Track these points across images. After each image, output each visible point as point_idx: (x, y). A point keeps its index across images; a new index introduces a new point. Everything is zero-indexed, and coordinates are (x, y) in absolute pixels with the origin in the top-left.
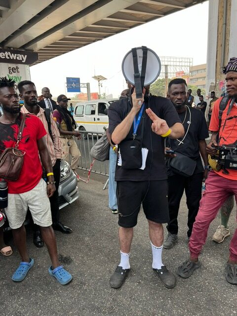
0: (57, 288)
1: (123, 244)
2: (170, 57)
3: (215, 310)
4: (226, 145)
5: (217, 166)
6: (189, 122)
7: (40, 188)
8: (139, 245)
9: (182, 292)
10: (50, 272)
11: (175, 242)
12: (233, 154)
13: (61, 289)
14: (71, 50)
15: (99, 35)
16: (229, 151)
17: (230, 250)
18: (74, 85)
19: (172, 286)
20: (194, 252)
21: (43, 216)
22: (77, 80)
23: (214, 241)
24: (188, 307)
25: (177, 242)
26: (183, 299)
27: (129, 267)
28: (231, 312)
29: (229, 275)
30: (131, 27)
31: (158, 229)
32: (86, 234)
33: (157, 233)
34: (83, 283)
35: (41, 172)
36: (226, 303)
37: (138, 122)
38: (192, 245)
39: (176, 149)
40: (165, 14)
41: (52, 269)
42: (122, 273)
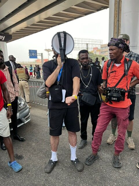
0: (13, 174)
1: (53, 146)
2: (90, 39)
3: (105, 183)
4: (110, 87)
5: (106, 99)
6: (91, 75)
7: (2, 114)
8: (64, 147)
9: (86, 173)
10: (9, 164)
11: (85, 144)
12: (114, 92)
13: (15, 175)
14: (31, 34)
15: (48, 25)
16: (111, 90)
17: (115, 148)
18: (33, 54)
19: (81, 170)
20: (95, 150)
21: (4, 130)
22: (35, 52)
23: (107, 143)
24: (89, 182)
25: (87, 145)
26: (87, 178)
27: (57, 160)
28: (114, 184)
29: (114, 163)
30: (66, 22)
31: (73, 136)
32: (33, 142)
33: (73, 138)
34: (28, 171)
35: (3, 104)
36: (111, 179)
37: (60, 74)
38: (93, 146)
39: (85, 90)
40: (86, 14)
41: (10, 162)
42: (52, 164)
